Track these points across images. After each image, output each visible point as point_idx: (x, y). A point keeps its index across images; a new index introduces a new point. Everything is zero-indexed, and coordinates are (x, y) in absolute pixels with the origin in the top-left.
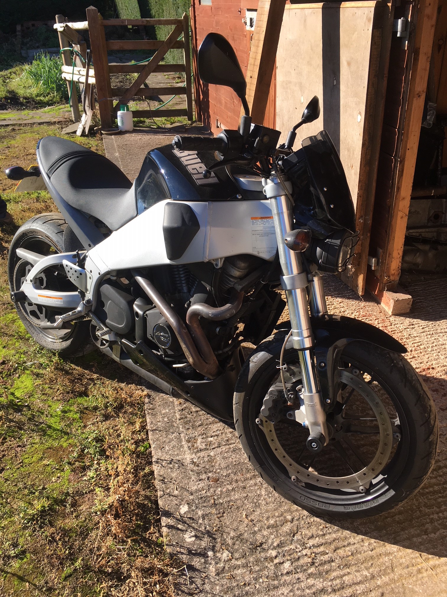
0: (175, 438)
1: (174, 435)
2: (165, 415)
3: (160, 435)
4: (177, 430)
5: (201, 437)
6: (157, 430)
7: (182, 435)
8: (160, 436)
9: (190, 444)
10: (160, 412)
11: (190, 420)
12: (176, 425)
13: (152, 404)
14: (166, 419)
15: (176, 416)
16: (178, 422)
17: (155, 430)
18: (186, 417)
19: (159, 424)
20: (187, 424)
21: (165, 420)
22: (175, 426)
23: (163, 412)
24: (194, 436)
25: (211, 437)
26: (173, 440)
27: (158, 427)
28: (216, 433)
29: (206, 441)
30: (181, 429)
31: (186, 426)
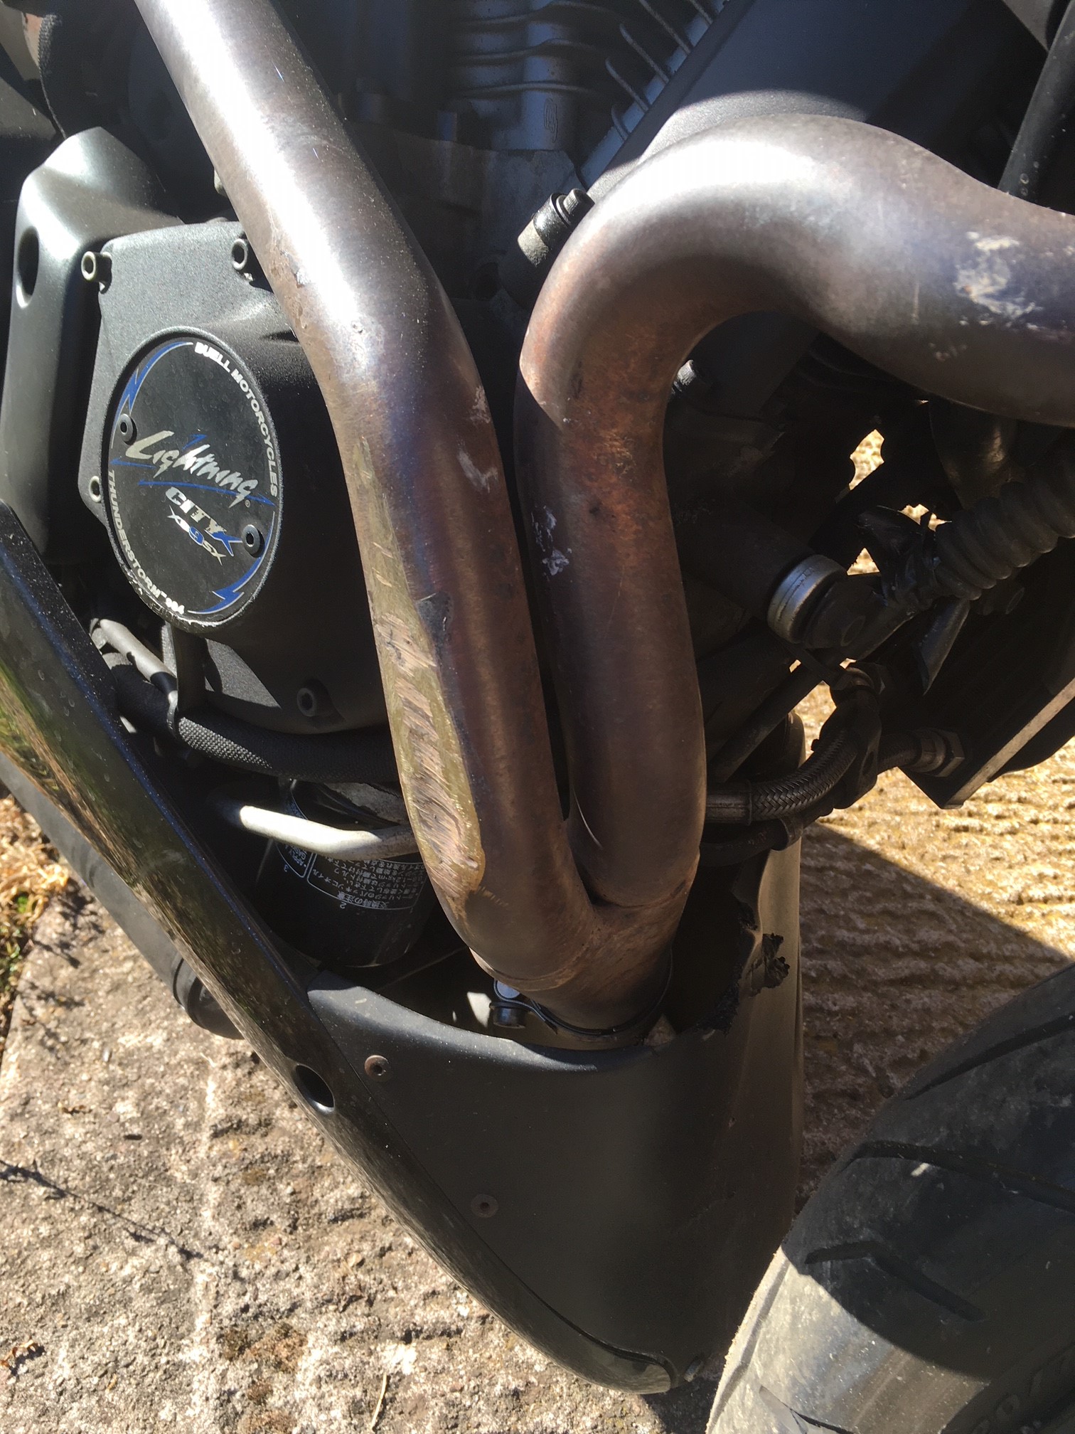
0: (146, 1289)
1: (147, 1252)
2: (131, 1073)
3: (44, 1230)
4: (181, 1216)
5: (331, 1322)
6: (41, 1181)
7: (203, 1273)
8: (46, 1242)
9: (239, 1375)
10: (108, 1037)
11: (286, 1158)
12: (180, 1173)
13: (74, 963)
14: (126, 1108)
15: (201, 1098)
16: (202, 1152)
17: (25, 1173)
18: (266, 1125)
19: (71, 1129)
20: (258, 1179)
21: (120, 1108)
22: (169, 1181)
23: (130, 1040)
24: (284, 1305)
25: (407, 1339)
26: (126, 1303)
27: (52, 1158)
28: (445, 1315)
29: (360, 1370)
30: (207, 1213)
31: (248, 1194)
